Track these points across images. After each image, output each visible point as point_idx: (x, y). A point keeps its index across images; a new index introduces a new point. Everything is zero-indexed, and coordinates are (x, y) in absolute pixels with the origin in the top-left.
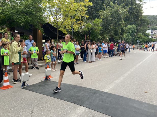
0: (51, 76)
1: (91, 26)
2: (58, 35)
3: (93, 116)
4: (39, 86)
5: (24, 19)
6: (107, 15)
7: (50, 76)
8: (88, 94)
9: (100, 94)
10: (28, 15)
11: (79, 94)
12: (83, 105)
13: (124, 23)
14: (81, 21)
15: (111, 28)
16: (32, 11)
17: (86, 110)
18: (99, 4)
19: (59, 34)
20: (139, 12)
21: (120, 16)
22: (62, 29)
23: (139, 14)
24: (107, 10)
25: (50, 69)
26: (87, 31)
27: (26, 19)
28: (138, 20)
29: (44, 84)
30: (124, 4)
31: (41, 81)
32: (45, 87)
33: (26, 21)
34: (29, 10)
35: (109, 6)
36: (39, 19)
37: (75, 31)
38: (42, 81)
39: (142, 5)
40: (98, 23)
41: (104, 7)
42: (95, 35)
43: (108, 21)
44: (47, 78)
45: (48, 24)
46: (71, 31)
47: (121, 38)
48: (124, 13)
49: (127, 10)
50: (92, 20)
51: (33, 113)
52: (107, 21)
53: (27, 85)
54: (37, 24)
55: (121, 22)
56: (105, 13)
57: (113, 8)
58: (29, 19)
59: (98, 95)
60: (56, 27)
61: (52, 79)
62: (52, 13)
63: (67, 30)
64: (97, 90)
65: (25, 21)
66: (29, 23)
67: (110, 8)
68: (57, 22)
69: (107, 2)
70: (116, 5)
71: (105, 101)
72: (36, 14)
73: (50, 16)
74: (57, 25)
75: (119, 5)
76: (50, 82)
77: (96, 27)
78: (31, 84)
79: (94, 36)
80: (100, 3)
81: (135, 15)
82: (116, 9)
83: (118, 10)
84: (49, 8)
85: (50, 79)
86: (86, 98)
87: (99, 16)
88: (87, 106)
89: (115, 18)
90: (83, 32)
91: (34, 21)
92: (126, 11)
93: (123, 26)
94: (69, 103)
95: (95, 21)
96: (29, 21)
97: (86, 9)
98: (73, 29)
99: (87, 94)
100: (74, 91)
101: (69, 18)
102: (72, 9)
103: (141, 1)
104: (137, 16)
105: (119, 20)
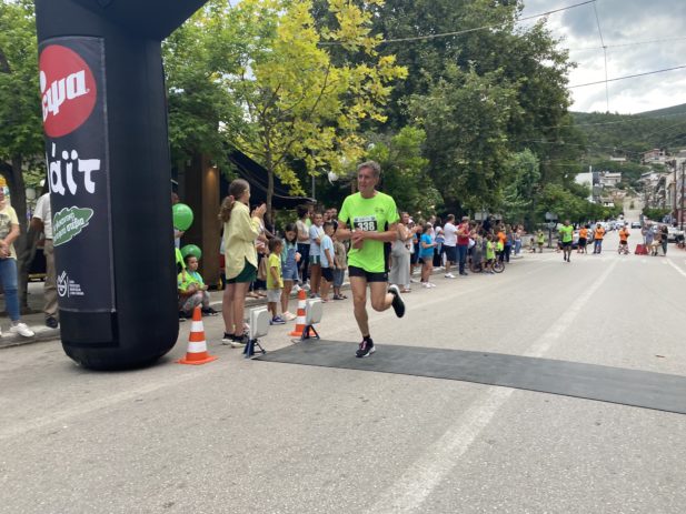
2: (271, 192)
9: (525, 363)
11: (459, 364)
12: (496, 384)
15: (455, 164)
17: (514, 393)
20: (553, 102)
21: (487, 116)
28: (552, 129)
30: (500, 69)
31: (292, 343)
35: (443, 77)
38: (296, 342)
39: (563, 75)
43: (443, 136)
44: (308, 331)
53: (263, 351)
55: (493, 140)
56: (431, 105)
57: (459, 87)
59: (518, 363)
64: (506, 355)
67: (449, 87)
69: (432, 62)
70: (471, 75)
82: (471, 90)
85: (318, 334)
87: (409, 117)
88: (511, 384)
89: (469, 122)
95: (400, 136)
97: (387, 91)
103: (559, 58)
104: (549, 115)
105: (484, 130)
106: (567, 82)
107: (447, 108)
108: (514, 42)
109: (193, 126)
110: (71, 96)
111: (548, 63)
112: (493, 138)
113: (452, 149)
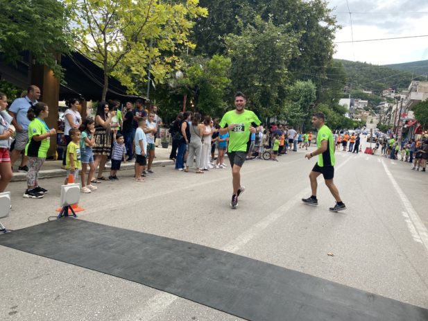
0: (79, 205)
1: (200, 74)
2: (106, 89)
3: (194, 318)
4: (42, 233)
5: (4, 33)
6: (245, 47)
7: (75, 205)
8: (184, 258)
9: (215, 259)
10: (16, 22)
11: (157, 259)
12: (166, 289)
13: (286, 74)
14: (176, 58)
15: (253, 85)
16: (29, 11)
17: (174, 303)
18: (225, 16)
19: (109, 87)
20: (323, 50)
21: (277, 54)
22: (118, 74)
23: (323, 54)
24: (245, 36)
25: (78, 187)
26: (189, 87)
27: (9, 33)
28: (320, 69)
29: (55, 229)
30: (289, 23)
31: (46, 221)
32: (59, 236)
33: (10, 38)
34: (20, 8)
35: (251, 24)
36: (53, 39)
37: (157, 82)
38: (51, 219)
39: (332, 33)
40: (219, 66)
41: (238, 27)
42: (212, 100)
43: (247, 64)
44: (67, 211)
45: (77, 55)
46: (145, 81)
47: (277, 113)
48: (289, 48)
49: (296, 40)
50: (205, 57)
51: (15, 312)
52: (244, 63)
53: (4, 230)
54: (43, 51)
55: (279, 71)
56: (240, 42)
57: (262, 32)
58: (19, 33)
59: (209, 260)
60: (101, 66)
61: (80, 215)
62: (92, 25)
63: (134, 77)
64: (208, 248)
65: (6, 38)
66: (17, 46)
67: (254, 31)
68: (106, 54)
69: (246, 13)
70: (269, 24)
71: (227, 277)
72: (43, 21)
73: (85, 31)
74: (105, 61)
75: (276, 26)
76: (75, 223)
77: (215, 78)
78: (14, 228)
79: (207, 101)
80: (228, 14)
81: (316, 56)
82: (268, 35)
83: (273, 39)
84: (84, 8)
85: (76, 213)
86: (179, 269)
87: (225, 48)
88: (180, 290)
89: (265, 57)
90: (178, 87)
91: (35, 41)
92: (293, 44)
93: (285, 82)
94: (128, 282)
95: (212, 60)
96: (20, 42)
97: (190, 24)
98: (152, 77)
99: (179, 259)
100: (145, 251)
101: (142, 44)
102: (149, 20)
103: (330, 21)
104: (320, 59)
105: (274, 64)
112: (279, 69)
113: (252, 74)
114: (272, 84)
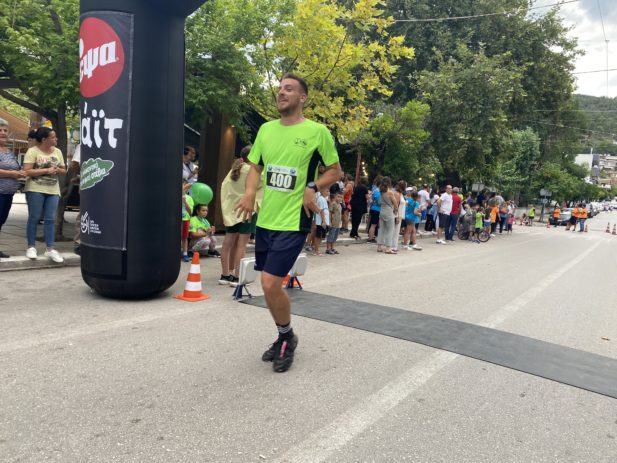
1: (390, 126)
6: (444, 88)
9: (477, 332)
12: (444, 348)
15: (456, 139)
21: (491, 96)
24: (445, 73)
26: (373, 143)
30: (509, 53)
35: (453, 56)
39: (570, 62)
40: (415, 116)
42: (403, 159)
43: (447, 111)
44: (292, 282)
48: (507, 86)
49: (519, 75)
52: (443, 110)
55: (494, 119)
56: (438, 82)
59: (470, 331)
64: (462, 323)
67: (458, 65)
69: (445, 41)
70: (481, 56)
71: (499, 345)
79: (397, 161)
82: (478, 70)
83: (484, 76)
85: (301, 285)
87: (417, 90)
88: (456, 350)
89: (473, 100)
92: (515, 81)
95: (405, 109)
97: (393, 69)
103: (568, 45)
104: (552, 99)
105: (486, 109)
106: (573, 68)
107: (454, 85)
108: (525, 27)
109: (214, 90)
110: (103, 63)
111: (556, 49)
112: (494, 117)
113: (455, 123)
114: (483, 136)
